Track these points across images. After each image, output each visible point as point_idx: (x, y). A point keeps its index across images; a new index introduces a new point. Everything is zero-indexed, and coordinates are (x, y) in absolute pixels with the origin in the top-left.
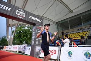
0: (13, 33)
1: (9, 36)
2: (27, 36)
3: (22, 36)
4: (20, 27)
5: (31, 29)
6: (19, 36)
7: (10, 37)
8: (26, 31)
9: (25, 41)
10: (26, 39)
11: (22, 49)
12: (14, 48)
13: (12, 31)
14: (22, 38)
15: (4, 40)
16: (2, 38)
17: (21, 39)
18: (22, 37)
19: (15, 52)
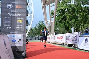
0: (53, 14)
1: (48, 21)
2: (77, 18)
3: (68, 18)
4: (62, 3)
5: (83, 3)
6: (62, 19)
7: (50, 22)
8: (73, 8)
9: (73, 26)
10: (75, 23)
11: (73, 40)
12: (58, 38)
13: (51, 11)
14: (68, 22)
15: (42, 27)
16: (39, 24)
17: (67, 24)
18: (67, 20)
19: (61, 45)
